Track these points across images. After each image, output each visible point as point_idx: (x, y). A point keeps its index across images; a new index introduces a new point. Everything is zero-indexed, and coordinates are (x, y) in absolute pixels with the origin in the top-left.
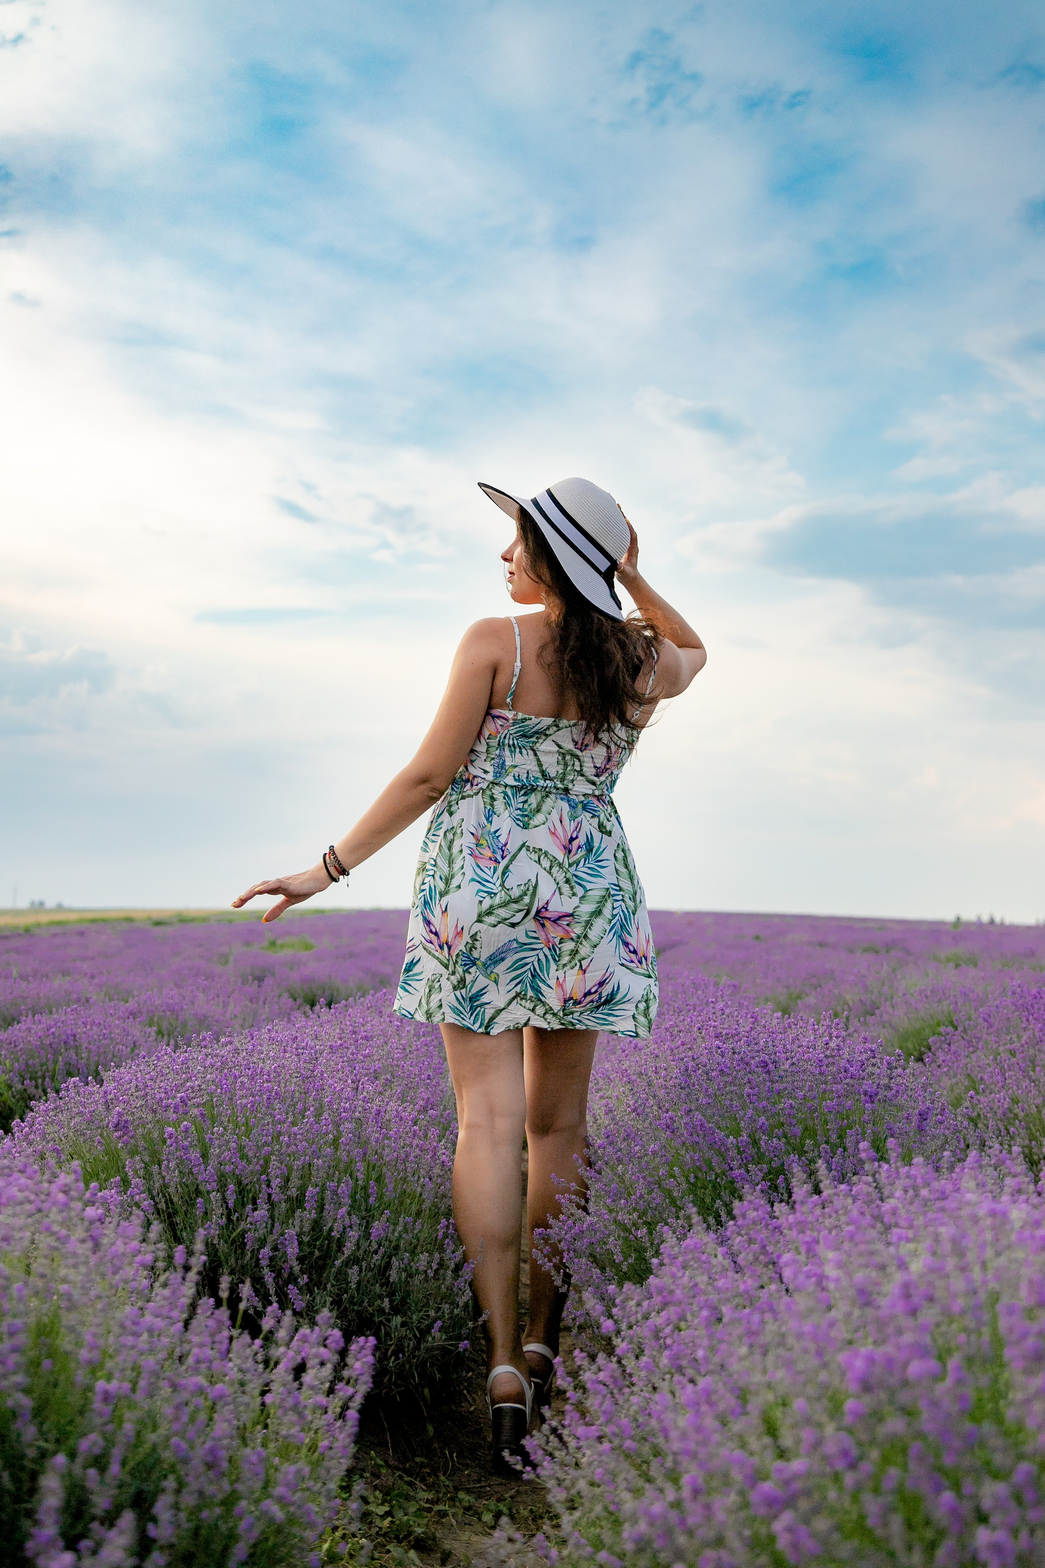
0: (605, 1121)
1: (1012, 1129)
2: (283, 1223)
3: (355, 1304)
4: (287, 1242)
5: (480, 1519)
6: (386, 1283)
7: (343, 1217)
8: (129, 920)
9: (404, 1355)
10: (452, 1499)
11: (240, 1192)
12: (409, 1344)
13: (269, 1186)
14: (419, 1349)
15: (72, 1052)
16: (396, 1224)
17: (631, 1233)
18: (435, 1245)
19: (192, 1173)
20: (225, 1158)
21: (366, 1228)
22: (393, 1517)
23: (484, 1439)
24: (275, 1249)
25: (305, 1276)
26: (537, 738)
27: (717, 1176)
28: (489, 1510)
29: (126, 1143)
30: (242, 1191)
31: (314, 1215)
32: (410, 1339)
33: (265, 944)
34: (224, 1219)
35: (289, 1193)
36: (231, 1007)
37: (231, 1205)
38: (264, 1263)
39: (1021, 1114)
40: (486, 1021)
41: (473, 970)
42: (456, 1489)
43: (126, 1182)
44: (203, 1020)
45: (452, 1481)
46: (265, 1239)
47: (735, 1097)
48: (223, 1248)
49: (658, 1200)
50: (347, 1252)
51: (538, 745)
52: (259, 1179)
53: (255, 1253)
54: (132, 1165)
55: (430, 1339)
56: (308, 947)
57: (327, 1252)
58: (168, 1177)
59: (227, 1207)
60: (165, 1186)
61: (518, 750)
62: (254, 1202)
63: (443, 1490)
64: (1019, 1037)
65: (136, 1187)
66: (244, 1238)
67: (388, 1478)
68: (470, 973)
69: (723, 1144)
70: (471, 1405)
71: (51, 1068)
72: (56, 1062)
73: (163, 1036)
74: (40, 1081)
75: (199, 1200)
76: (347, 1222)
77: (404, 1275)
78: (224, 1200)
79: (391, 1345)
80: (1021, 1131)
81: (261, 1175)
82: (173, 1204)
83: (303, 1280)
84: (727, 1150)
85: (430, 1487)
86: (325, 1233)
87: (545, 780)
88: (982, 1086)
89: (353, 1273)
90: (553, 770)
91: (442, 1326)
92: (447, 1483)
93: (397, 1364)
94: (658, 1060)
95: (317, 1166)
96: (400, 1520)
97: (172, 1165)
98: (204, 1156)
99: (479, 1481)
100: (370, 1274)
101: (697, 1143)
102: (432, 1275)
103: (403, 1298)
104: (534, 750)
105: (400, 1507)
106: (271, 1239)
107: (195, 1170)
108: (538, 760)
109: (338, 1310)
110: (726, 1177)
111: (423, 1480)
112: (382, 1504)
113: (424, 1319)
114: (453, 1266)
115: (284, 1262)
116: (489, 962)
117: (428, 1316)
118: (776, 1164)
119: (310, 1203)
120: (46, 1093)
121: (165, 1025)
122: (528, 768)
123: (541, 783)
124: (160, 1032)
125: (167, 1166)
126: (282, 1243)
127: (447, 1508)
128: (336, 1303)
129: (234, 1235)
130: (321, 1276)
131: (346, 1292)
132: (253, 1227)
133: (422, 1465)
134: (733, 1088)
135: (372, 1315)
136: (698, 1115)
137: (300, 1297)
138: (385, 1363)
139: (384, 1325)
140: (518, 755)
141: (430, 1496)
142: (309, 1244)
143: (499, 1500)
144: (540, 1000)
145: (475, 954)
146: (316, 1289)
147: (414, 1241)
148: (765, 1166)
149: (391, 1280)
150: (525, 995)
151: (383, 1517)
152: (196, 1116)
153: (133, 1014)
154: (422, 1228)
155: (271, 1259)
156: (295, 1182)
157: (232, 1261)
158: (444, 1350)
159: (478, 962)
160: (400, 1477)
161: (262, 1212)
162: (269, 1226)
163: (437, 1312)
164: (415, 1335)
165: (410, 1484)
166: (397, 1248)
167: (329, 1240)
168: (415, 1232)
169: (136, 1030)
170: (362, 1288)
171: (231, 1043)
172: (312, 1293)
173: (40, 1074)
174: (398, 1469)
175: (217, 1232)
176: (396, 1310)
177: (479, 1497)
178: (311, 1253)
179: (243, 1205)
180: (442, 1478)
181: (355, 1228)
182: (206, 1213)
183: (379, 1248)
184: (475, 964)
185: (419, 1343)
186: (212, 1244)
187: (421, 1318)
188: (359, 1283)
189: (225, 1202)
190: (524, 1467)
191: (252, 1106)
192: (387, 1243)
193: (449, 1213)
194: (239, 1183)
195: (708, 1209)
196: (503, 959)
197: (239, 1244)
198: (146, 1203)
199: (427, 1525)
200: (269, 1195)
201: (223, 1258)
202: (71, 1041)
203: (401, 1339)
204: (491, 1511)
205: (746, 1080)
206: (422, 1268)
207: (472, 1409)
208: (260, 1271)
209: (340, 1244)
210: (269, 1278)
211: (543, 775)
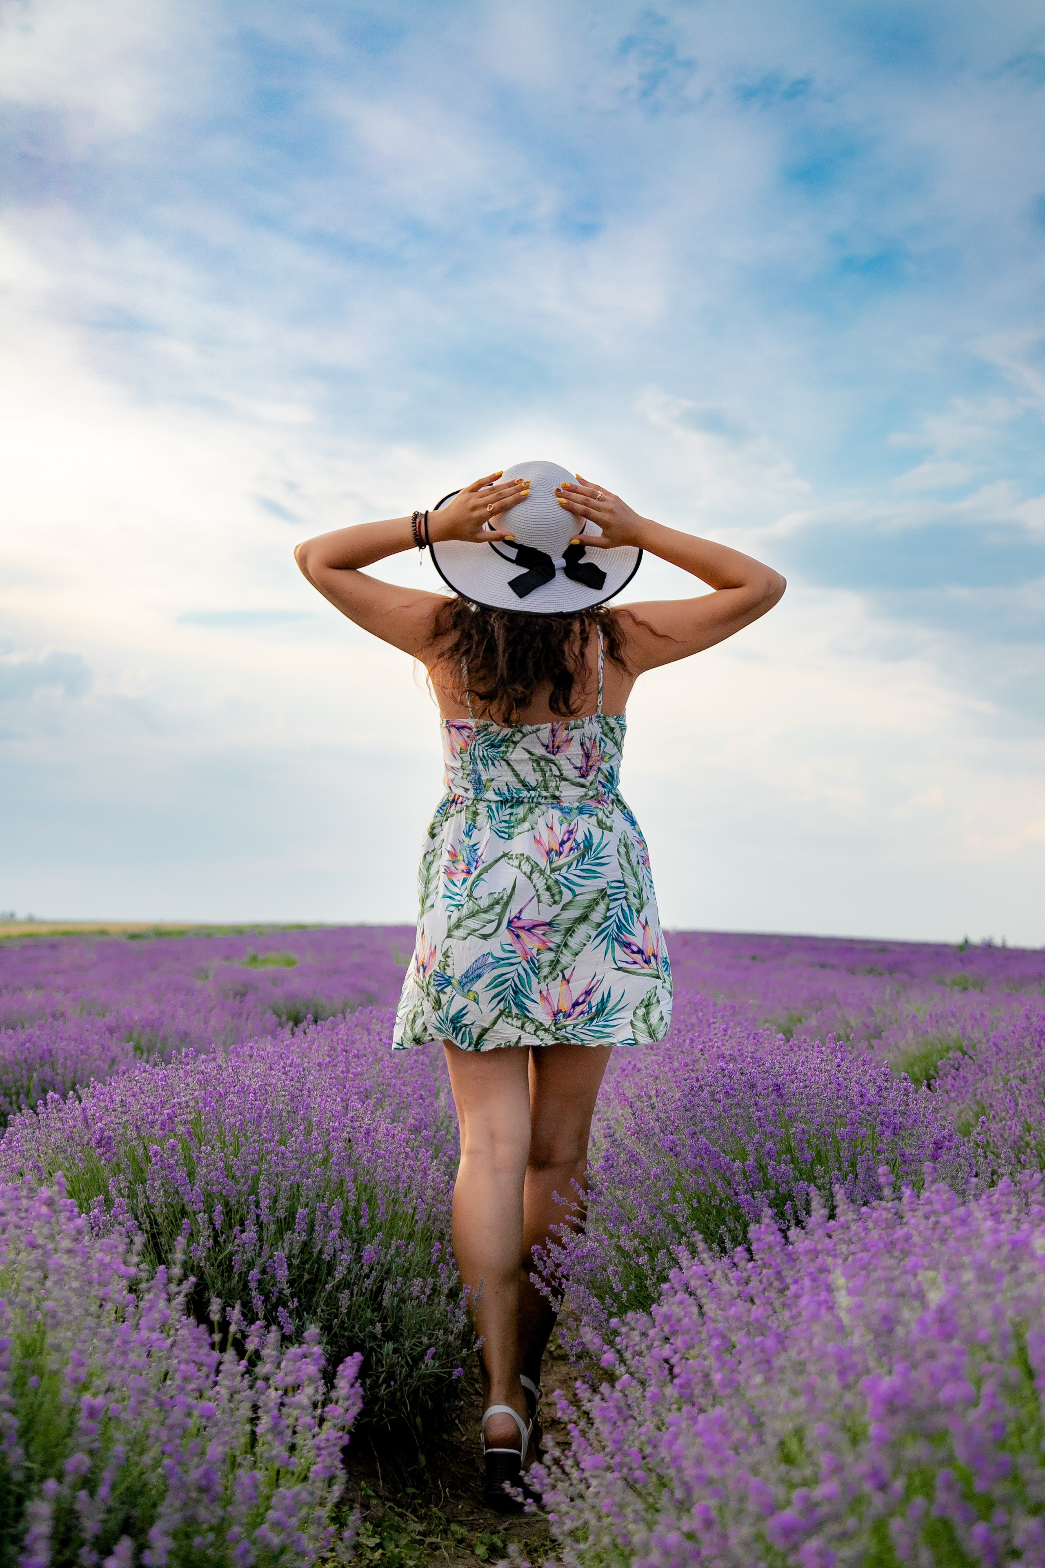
0: (604, 1144)
1: (1023, 1157)
2: (272, 1245)
3: (345, 1330)
4: (276, 1265)
5: (473, 1552)
6: (378, 1308)
7: (333, 1239)
8: (103, 933)
9: (396, 1383)
10: (445, 1531)
11: (227, 1213)
12: (401, 1372)
13: (257, 1207)
14: (411, 1377)
15: (47, 1068)
16: (388, 1247)
17: (631, 1258)
18: (428, 1270)
19: (178, 1193)
20: (211, 1180)
21: (357, 1251)
22: (384, 1549)
23: (477, 1470)
24: (264, 1272)
25: (296, 1300)
26: (507, 747)
27: (721, 1201)
28: (482, 1543)
29: (109, 1160)
30: (228, 1213)
31: (304, 1238)
32: (402, 1366)
33: (246, 959)
34: (211, 1241)
35: (277, 1214)
36: (213, 1022)
37: (218, 1227)
38: (253, 1285)
39: (1033, 1143)
40: (475, 1039)
41: (448, 990)
42: (449, 1521)
43: (108, 1202)
44: (184, 1036)
45: (444, 1512)
46: (253, 1262)
47: (741, 1120)
48: (209, 1271)
49: (662, 1225)
50: (338, 1276)
51: (508, 754)
52: (246, 1200)
53: (243, 1276)
54: (116, 1185)
55: (423, 1367)
56: (290, 963)
57: (317, 1276)
58: (153, 1197)
59: (214, 1229)
60: (149, 1206)
61: (490, 762)
62: (242, 1224)
63: (436, 1521)
64: (1029, 1062)
65: (120, 1207)
66: (231, 1260)
67: (378, 1509)
68: (445, 993)
69: (729, 1169)
70: (463, 1435)
71: (25, 1084)
72: (30, 1078)
73: (142, 1053)
74: (14, 1098)
75: (185, 1221)
76: (338, 1245)
77: (396, 1299)
78: (211, 1221)
79: (382, 1373)
80: (1032, 1159)
81: (249, 1195)
82: (157, 1224)
83: (293, 1304)
84: (733, 1174)
85: (421, 1519)
86: (315, 1255)
87: (529, 791)
88: (993, 1112)
89: (344, 1299)
90: (533, 778)
91: (436, 1353)
92: (440, 1514)
93: (389, 1392)
94: (658, 1081)
95: (307, 1186)
96: (392, 1552)
97: (157, 1184)
98: (191, 1174)
99: (472, 1513)
100: (362, 1298)
101: (701, 1166)
102: (425, 1300)
103: (395, 1324)
104: (505, 760)
105: (391, 1539)
106: (259, 1261)
107: (182, 1189)
108: (513, 770)
109: (328, 1335)
110: (732, 1202)
111: (414, 1512)
112: (373, 1536)
113: (417, 1346)
114: (446, 1291)
115: (272, 1286)
116: (464, 980)
117: (421, 1343)
118: (783, 1189)
119: (300, 1225)
120: (20, 1110)
121: (143, 1042)
122: (506, 779)
123: (525, 794)
124: (137, 1048)
125: (153, 1187)
126: (270, 1266)
127: (439, 1540)
128: (326, 1328)
129: (220, 1258)
130: (310, 1300)
131: (336, 1317)
132: (241, 1249)
133: (414, 1496)
134: (738, 1111)
135: (363, 1341)
136: (703, 1139)
137: (290, 1321)
138: (376, 1390)
139: (376, 1351)
140: (491, 767)
141: (421, 1528)
142: (298, 1268)
143: (492, 1533)
144: (528, 1017)
145: (449, 972)
146: (305, 1314)
147: (407, 1265)
148: (771, 1191)
149: (384, 1304)
150: (510, 1012)
151: (373, 1549)
152: (183, 1134)
153: (111, 1030)
154: (415, 1252)
155: (260, 1282)
156: (283, 1202)
157: (219, 1284)
158: (438, 1379)
159: (453, 981)
160: (390, 1508)
161: (251, 1233)
162: (258, 1247)
163: (430, 1339)
164: (407, 1362)
165: (401, 1515)
166: (388, 1272)
167: (318, 1264)
168: (408, 1255)
169: (115, 1047)
170: (353, 1313)
171: (214, 1059)
172: (300, 1318)
173: (14, 1090)
174: (389, 1500)
175: (204, 1255)
176: (388, 1336)
177: (472, 1530)
178: (301, 1276)
179: (231, 1227)
180: (435, 1509)
181: (347, 1251)
182: (192, 1235)
183: (371, 1271)
184: (450, 983)
185: (411, 1371)
186: (199, 1266)
187: (414, 1345)
188: (349, 1308)
189: (212, 1224)
190: (525, 1499)
191: (241, 1125)
192: (379, 1267)
193: (441, 1237)
194: (227, 1204)
195: (711, 1235)
196: (479, 976)
197: (227, 1268)
198: (129, 1223)
199: (419, 1558)
200: (258, 1216)
201: (209, 1282)
202: (48, 1055)
203: (392, 1366)
204: (485, 1544)
205: (753, 1102)
206: (415, 1294)
207: (464, 1439)
208: (248, 1294)
209: (331, 1268)
210: (258, 1303)
211: (523, 785)
